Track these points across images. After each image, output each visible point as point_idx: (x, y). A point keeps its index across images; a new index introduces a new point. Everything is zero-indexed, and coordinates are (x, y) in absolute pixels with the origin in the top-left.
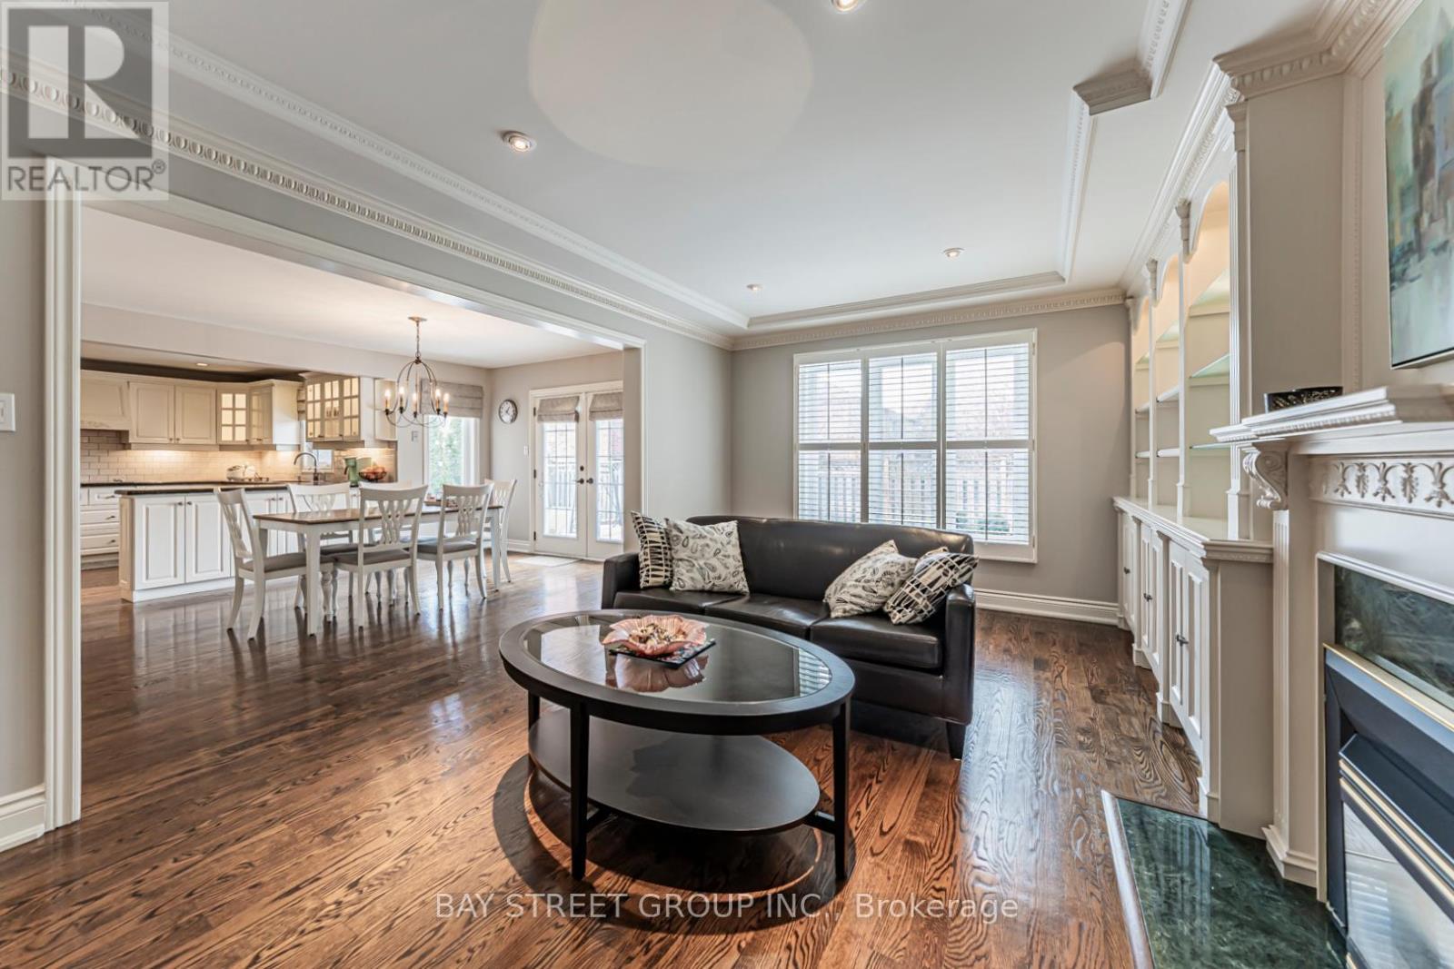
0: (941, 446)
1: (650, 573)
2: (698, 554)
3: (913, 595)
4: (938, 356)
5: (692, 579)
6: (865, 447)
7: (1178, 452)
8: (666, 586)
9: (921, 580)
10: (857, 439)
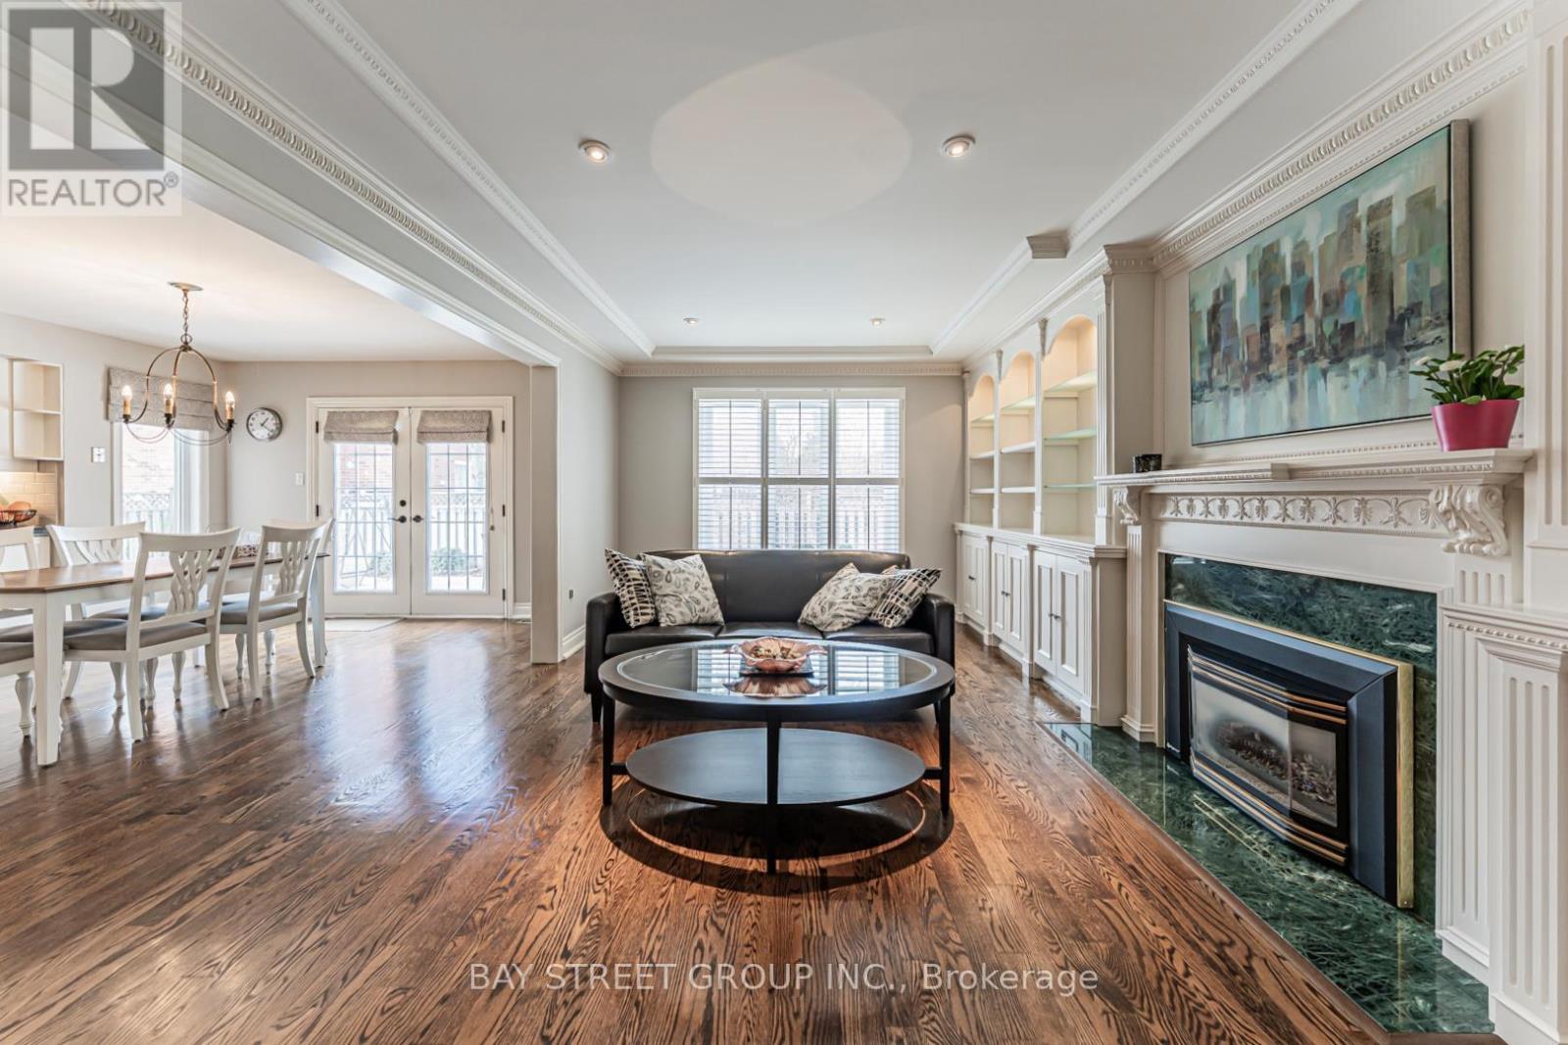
0: (831, 482)
1: (639, 611)
2: (682, 589)
3: (898, 604)
4: (830, 403)
5: (682, 613)
6: (765, 481)
7: (1036, 489)
8: (655, 623)
9: (902, 591)
10: (757, 473)
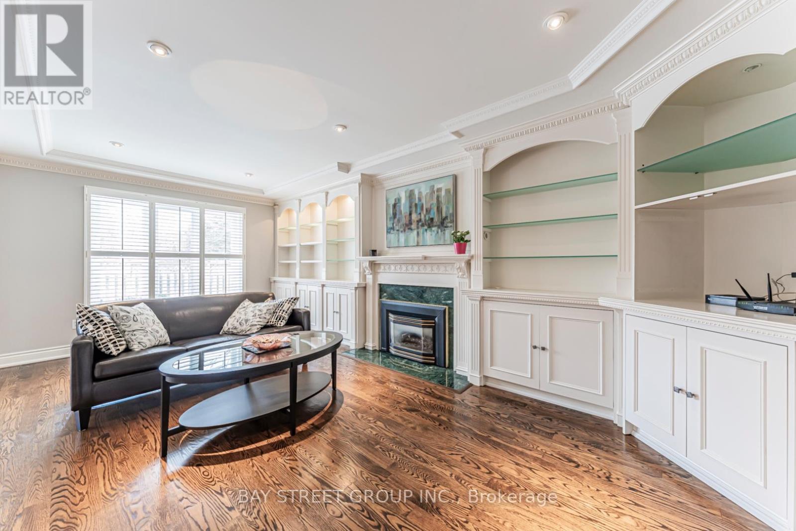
0: (202, 256)
1: (118, 344)
2: (146, 325)
3: (283, 315)
4: (200, 210)
5: (149, 340)
7: (320, 260)
8: (128, 350)
9: (283, 309)
